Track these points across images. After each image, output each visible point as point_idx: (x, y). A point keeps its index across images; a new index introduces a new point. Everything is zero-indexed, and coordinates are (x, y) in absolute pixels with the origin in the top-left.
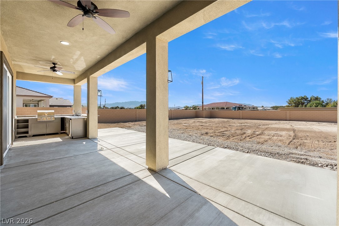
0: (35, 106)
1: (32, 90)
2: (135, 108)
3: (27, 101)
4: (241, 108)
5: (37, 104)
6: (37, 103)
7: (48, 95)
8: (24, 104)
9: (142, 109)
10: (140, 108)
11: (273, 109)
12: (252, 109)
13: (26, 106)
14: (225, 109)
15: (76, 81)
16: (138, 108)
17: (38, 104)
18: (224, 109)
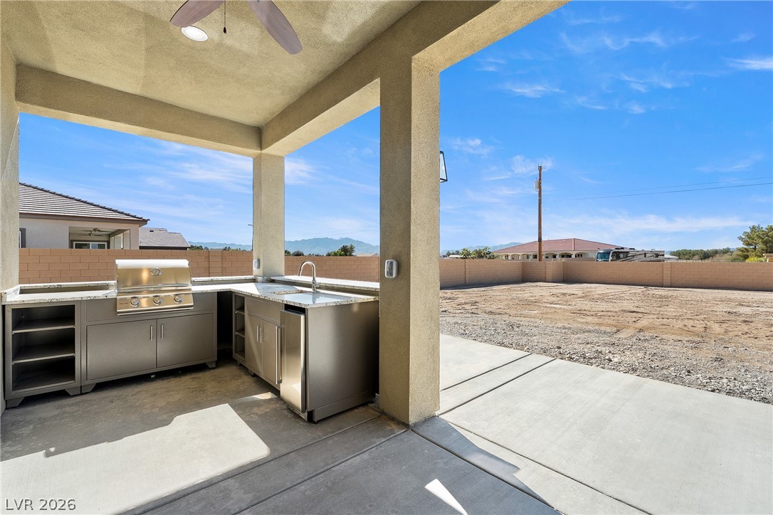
0: (101, 247)
1: (95, 203)
2: (329, 255)
3: (80, 235)
4: (621, 256)
5: (106, 243)
6: (107, 239)
7: (134, 217)
8: (74, 243)
9: (348, 257)
10: (340, 255)
11: (680, 259)
12: (653, 258)
13: (79, 246)
14: (573, 256)
15: (267, 135)
16: (335, 254)
17: (109, 242)
18: (570, 256)
